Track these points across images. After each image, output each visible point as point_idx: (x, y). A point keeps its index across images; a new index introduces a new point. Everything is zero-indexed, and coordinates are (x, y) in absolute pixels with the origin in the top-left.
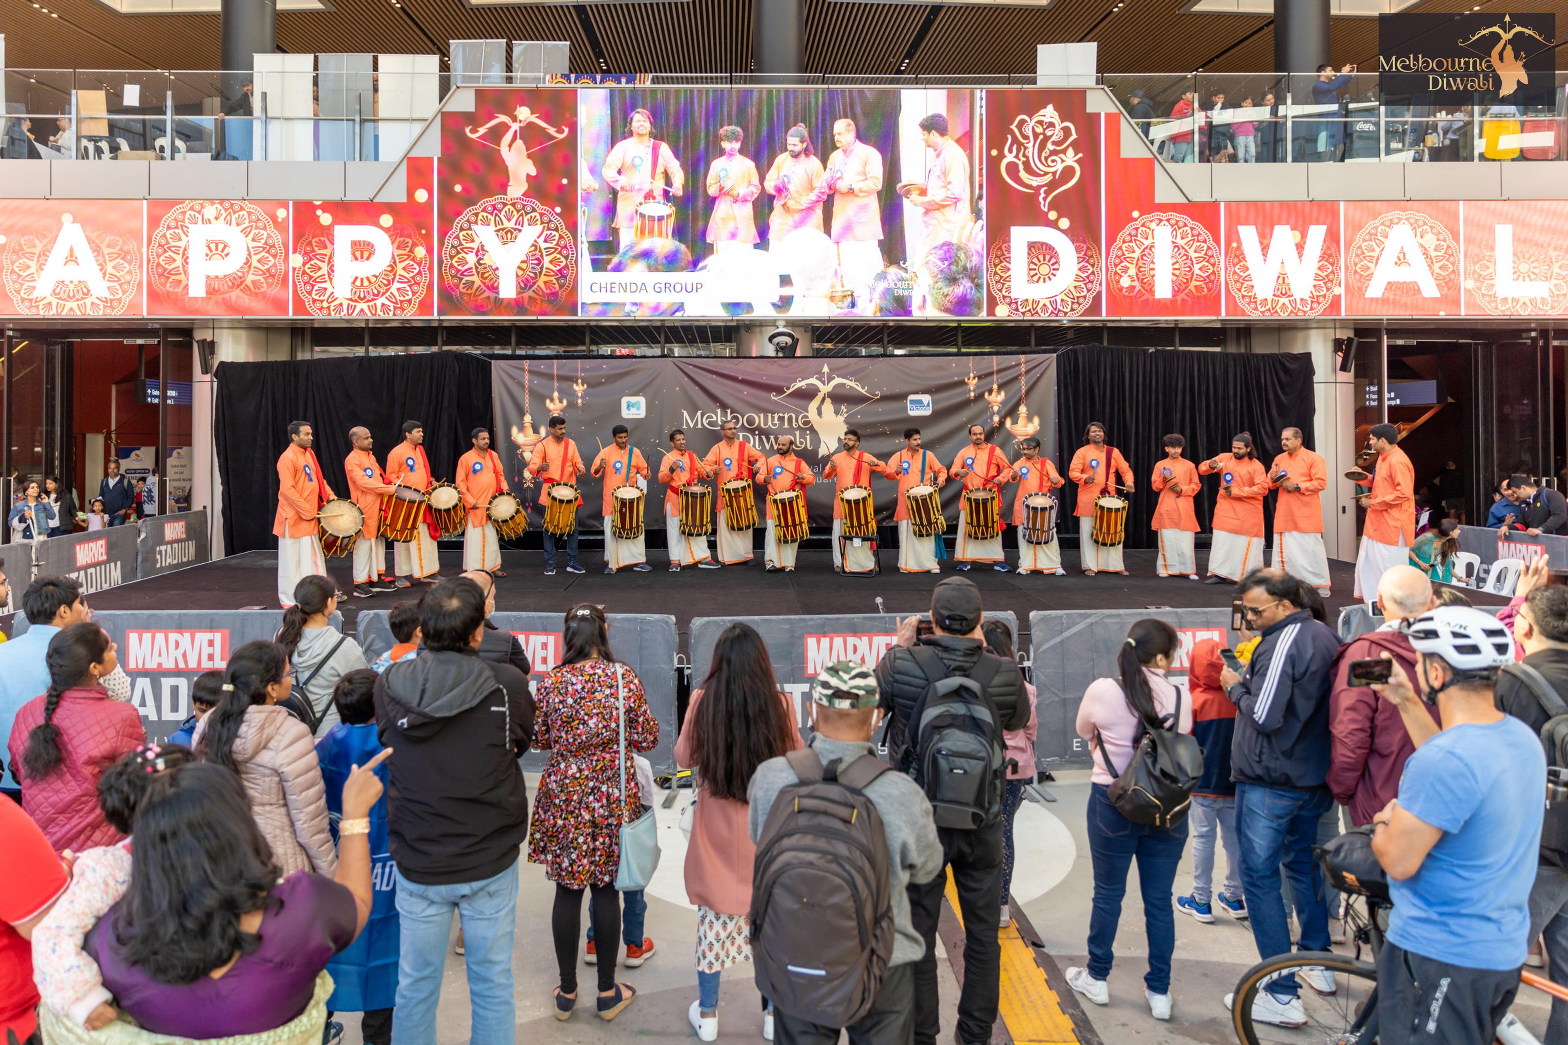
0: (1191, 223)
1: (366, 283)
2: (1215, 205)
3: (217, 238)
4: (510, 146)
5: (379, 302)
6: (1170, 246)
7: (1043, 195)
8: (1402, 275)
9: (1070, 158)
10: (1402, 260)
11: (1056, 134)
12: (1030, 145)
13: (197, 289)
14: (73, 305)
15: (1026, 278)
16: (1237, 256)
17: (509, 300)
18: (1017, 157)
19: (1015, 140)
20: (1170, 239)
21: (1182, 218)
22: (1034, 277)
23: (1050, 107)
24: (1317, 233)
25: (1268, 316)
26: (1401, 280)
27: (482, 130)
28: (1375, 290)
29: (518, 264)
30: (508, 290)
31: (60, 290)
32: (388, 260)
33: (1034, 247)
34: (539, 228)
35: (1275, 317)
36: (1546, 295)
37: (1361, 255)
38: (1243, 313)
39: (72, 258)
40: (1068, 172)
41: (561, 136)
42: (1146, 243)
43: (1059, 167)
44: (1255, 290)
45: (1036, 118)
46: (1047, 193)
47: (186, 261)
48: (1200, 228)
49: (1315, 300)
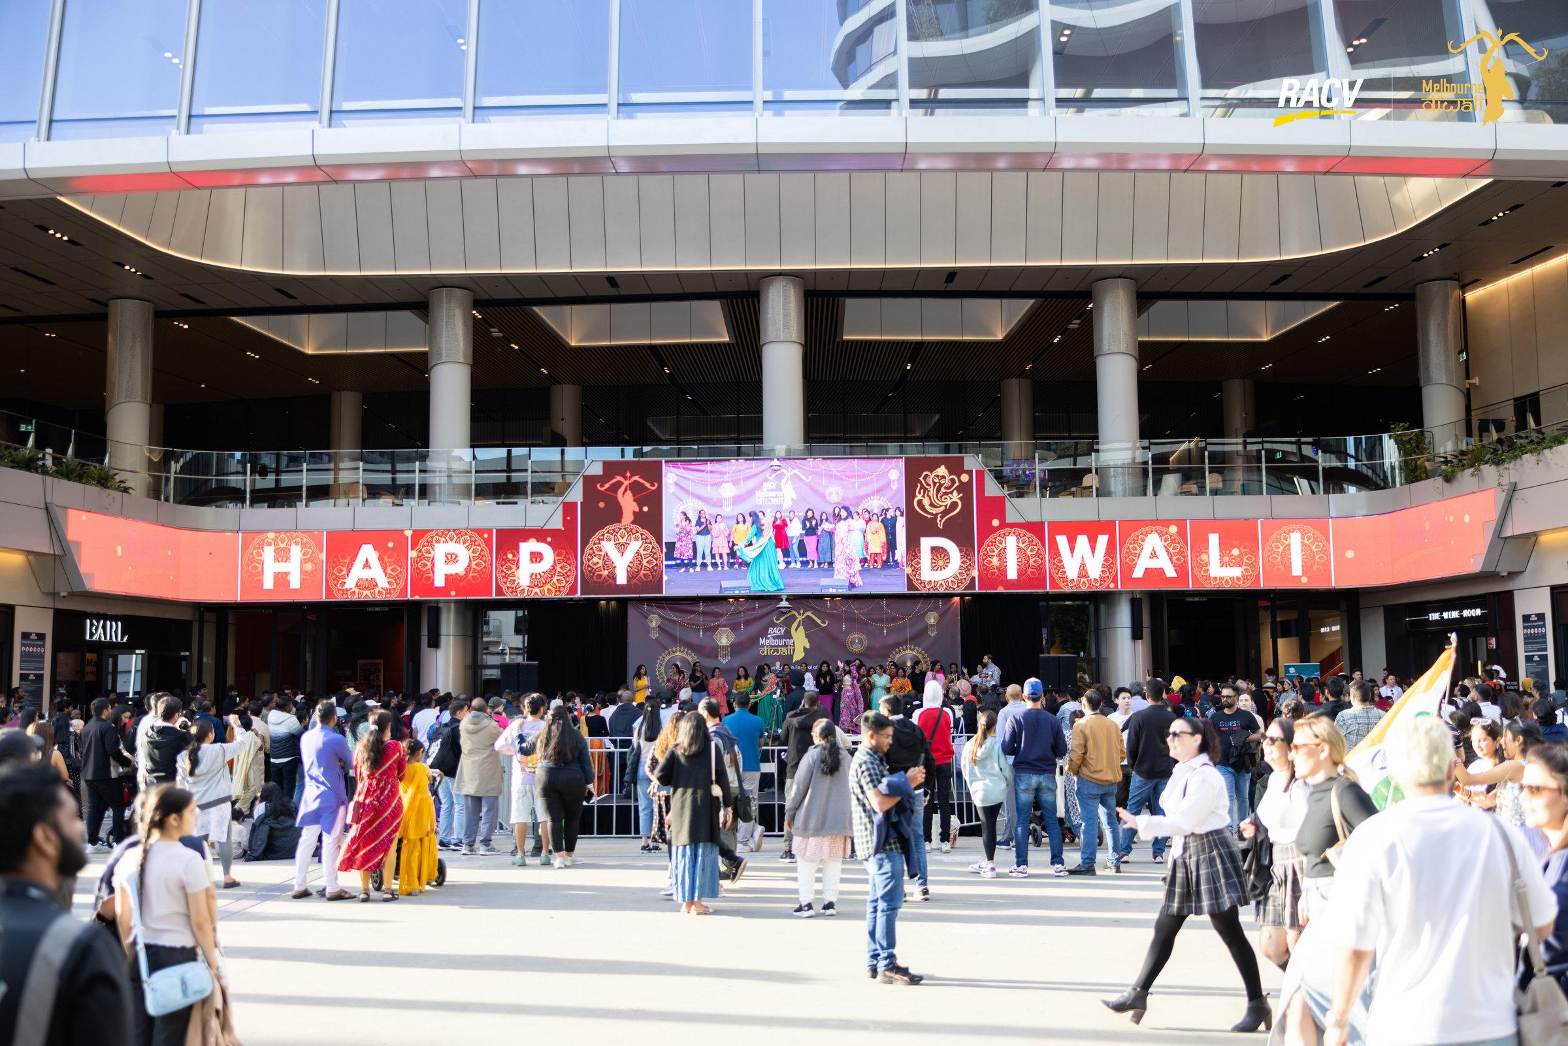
0: (1028, 534)
1: (538, 576)
2: (1042, 523)
3: (451, 551)
4: (623, 494)
5: (546, 588)
6: (1015, 549)
7: (939, 519)
8: (1154, 564)
9: (955, 497)
10: (1154, 555)
11: (947, 483)
12: (931, 489)
13: (439, 582)
14: (368, 592)
15: (930, 568)
16: (1055, 552)
17: (622, 586)
18: (924, 496)
19: (922, 486)
20: (1015, 544)
21: (1022, 531)
22: (935, 567)
23: (943, 467)
24: (1102, 540)
25: (1075, 590)
26: (1153, 567)
27: (607, 486)
28: (1138, 573)
29: (628, 563)
30: (622, 579)
31: (361, 585)
32: (551, 563)
33: (935, 550)
34: (640, 542)
35: (1079, 590)
36: (1240, 575)
37: (1129, 553)
38: (1059, 587)
39: (367, 565)
40: (954, 505)
41: (653, 488)
42: (1001, 546)
43: (949, 502)
44: (1067, 573)
45: (934, 474)
46: (942, 518)
47: (433, 565)
48: (1034, 538)
49: (1103, 579)
